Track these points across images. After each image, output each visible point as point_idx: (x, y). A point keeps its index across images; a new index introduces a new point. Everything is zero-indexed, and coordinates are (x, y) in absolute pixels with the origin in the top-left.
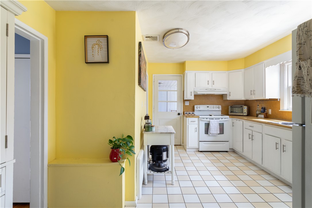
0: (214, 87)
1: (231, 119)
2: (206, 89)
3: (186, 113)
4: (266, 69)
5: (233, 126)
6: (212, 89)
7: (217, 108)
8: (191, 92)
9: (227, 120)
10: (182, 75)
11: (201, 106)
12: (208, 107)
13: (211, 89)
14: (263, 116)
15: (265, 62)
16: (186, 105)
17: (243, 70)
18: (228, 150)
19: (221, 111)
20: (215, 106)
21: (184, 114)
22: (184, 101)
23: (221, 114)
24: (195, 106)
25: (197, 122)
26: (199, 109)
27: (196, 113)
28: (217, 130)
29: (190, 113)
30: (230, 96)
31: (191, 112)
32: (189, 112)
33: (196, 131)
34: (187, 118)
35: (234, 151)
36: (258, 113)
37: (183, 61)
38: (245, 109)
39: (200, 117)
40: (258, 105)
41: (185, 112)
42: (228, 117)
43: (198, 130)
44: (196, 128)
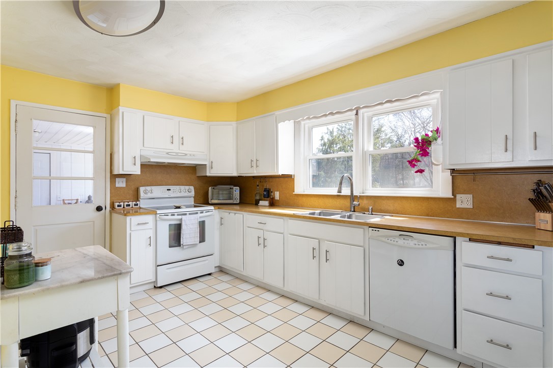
0: (184, 149)
1: (217, 211)
2: (167, 153)
3: (118, 206)
4: (279, 124)
5: (221, 224)
6: (179, 154)
7: (187, 192)
8: (135, 158)
9: (211, 214)
10: (108, 116)
11: (154, 188)
12: (170, 190)
13: (177, 153)
14: (266, 203)
15: (277, 113)
16: (117, 185)
17: (234, 124)
18: (212, 270)
19: (194, 197)
20: (182, 187)
21: (112, 206)
22: (114, 177)
23: (193, 203)
24: (142, 189)
25: (151, 224)
26: (150, 195)
27: (143, 204)
28: (194, 237)
29: (129, 205)
30: (212, 168)
31: (130, 203)
32: (126, 203)
33: (150, 245)
34: (128, 218)
35: (222, 270)
36: (258, 198)
37: (113, 81)
38: (236, 191)
39: (158, 212)
40: (258, 186)
41: (117, 204)
42: (212, 208)
43: (153, 242)
44: (150, 238)
